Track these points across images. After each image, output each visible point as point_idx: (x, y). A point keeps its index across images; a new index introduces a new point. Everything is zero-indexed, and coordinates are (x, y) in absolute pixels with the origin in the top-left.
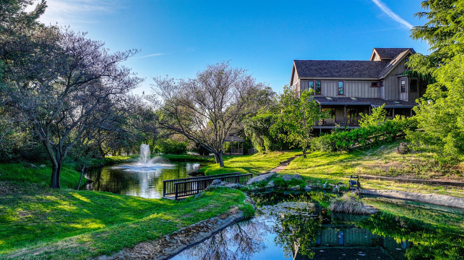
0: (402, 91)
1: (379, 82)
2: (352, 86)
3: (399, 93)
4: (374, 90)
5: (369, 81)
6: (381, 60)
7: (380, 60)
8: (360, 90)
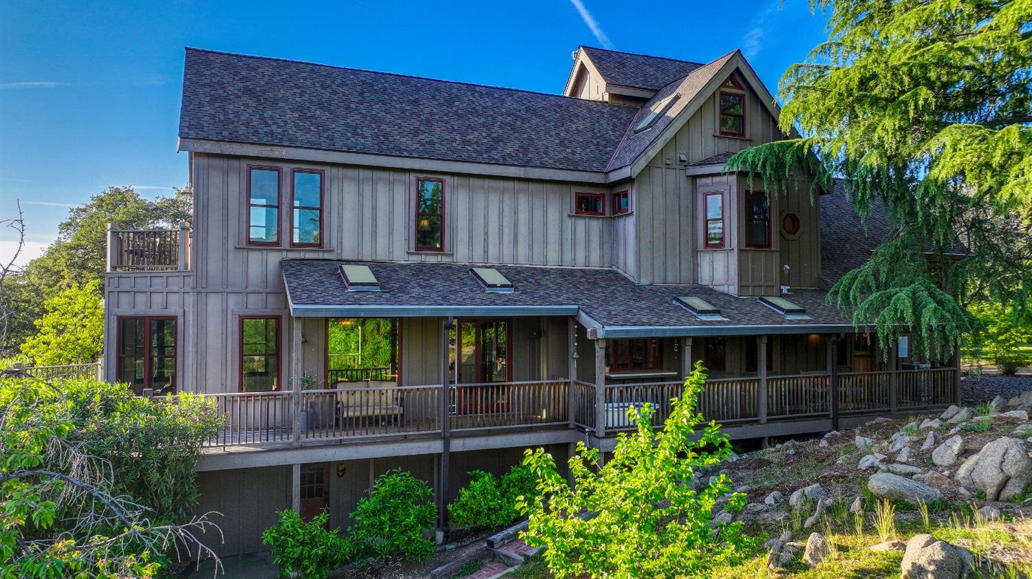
0: (707, 245)
1: (607, 193)
2: (487, 207)
3: (695, 253)
4: (587, 234)
5: (564, 188)
6: (612, 96)
7: (606, 98)
8: (523, 229)
